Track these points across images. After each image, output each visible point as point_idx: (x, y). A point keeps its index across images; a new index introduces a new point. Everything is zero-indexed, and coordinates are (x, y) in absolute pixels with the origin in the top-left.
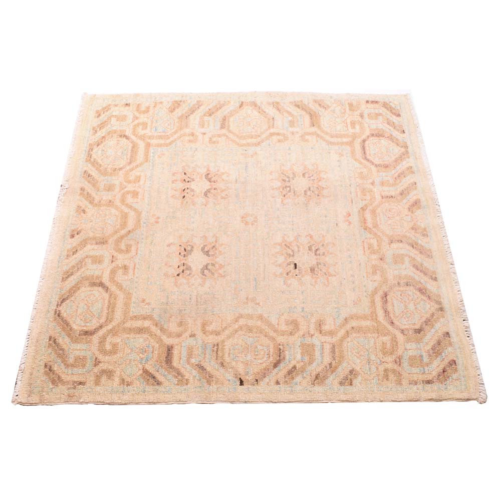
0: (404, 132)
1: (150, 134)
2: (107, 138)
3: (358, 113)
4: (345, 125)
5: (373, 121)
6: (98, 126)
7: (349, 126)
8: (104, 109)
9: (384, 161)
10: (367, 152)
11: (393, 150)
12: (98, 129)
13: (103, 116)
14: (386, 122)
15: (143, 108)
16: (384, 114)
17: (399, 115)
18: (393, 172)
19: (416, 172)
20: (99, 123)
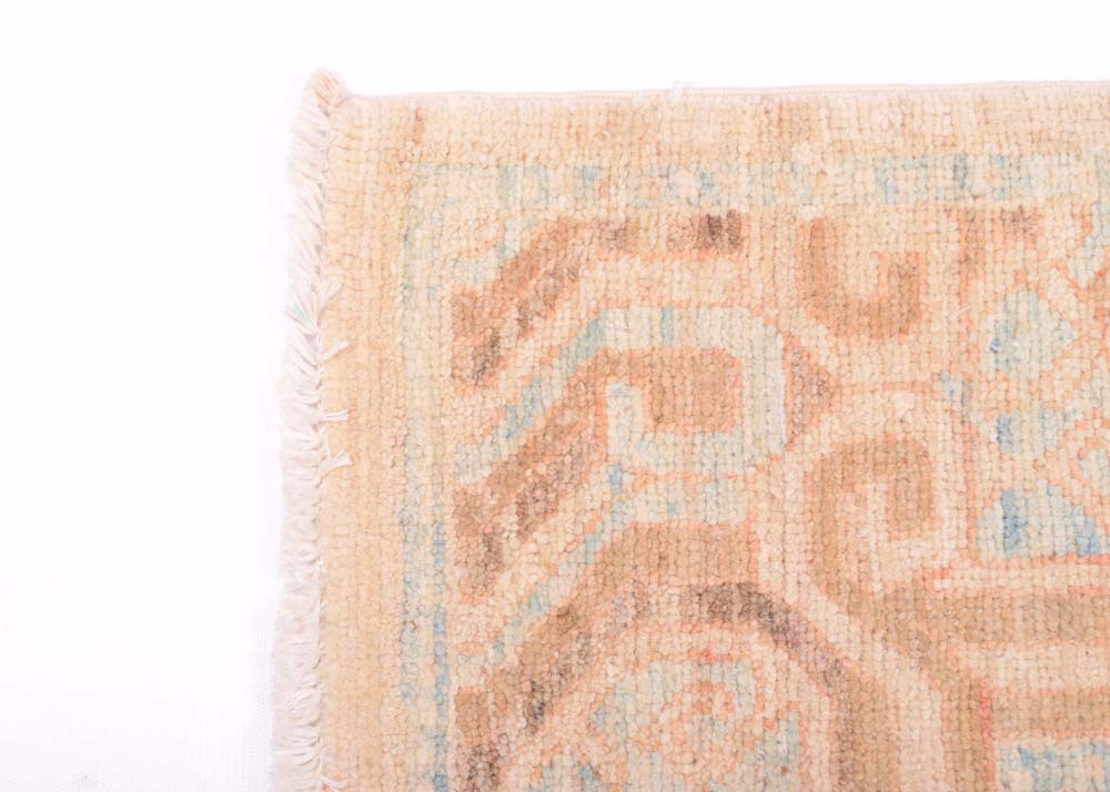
1: (968, 580)
2: (599, 626)
6: (502, 478)
8: (520, 269)
12: (509, 520)
13: (523, 355)
15: (861, 279)
20: (507, 449)
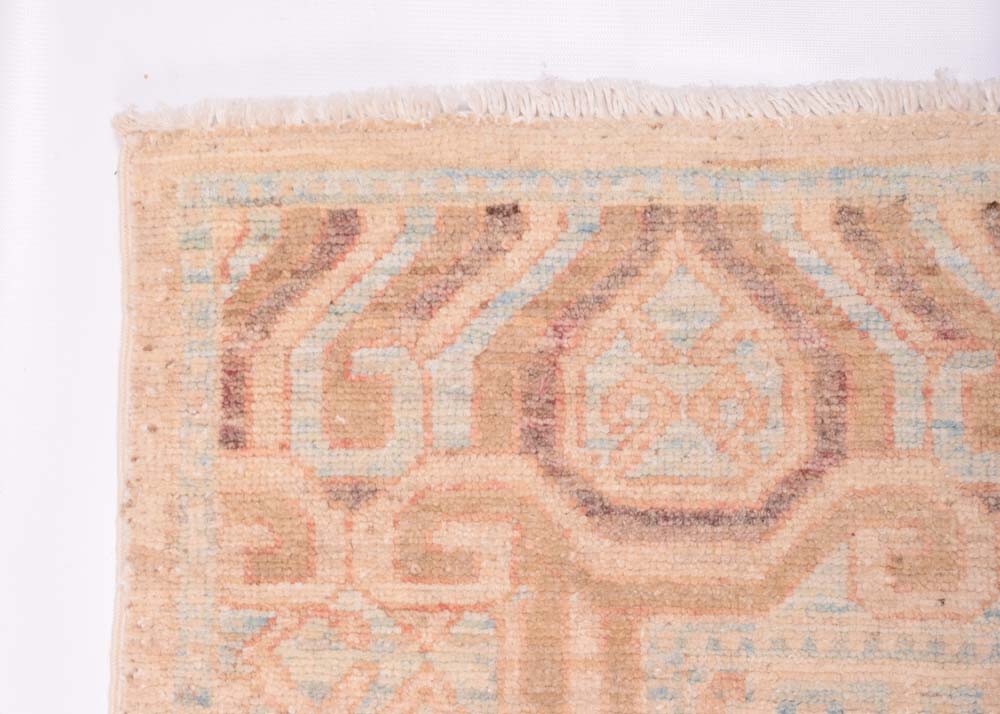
0: (505, 213)
3: (328, 521)
4: (437, 621)
5: (404, 417)
7: (446, 593)
9: (786, 395)
10: (703, 497)
11: (679, 315)
14: (408, 326)
16: (334, 326)
17: (344, 226)
18: (885, 342)
19: (895, 190)
